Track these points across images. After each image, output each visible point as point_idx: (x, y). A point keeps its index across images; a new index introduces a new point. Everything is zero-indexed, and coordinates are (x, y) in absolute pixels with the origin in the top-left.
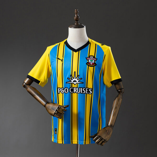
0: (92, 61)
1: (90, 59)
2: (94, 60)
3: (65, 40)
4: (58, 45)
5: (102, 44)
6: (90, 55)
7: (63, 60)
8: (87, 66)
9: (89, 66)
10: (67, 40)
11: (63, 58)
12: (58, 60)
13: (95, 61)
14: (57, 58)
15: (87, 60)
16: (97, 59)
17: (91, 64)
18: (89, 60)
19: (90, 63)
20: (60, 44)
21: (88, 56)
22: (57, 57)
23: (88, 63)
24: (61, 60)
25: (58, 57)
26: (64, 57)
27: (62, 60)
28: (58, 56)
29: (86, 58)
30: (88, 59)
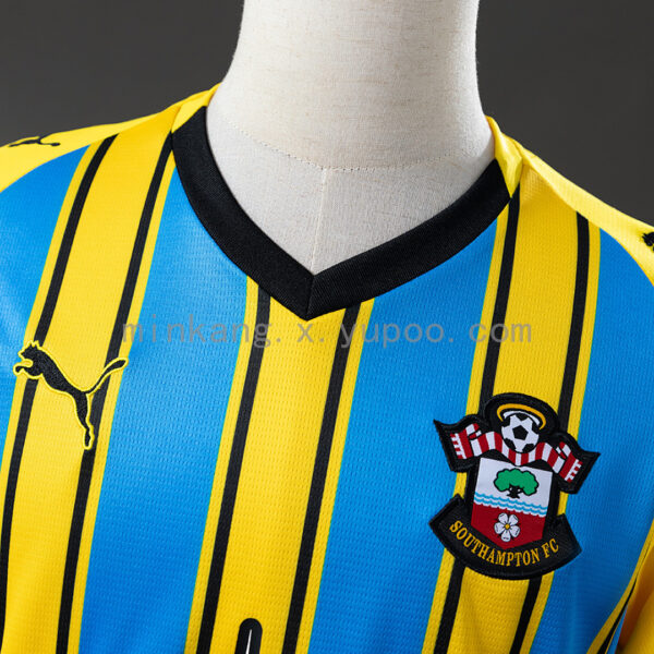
0: (514, 493)
1: (495, 455)
2: (547, 466)
3: (184, 111)
4: (80, 153)
5: (649, 229)
6: (498, 390)
7: (101, 395)
8: (448, 561)
9: (465, 560)
10: (202, 114)
11: (117, 376)
12: (31, 388)
13: (558, 485)
14: (30, 353)
15: (456, 464)
16: (588, 459)
17: (507, 529)
18: (488, 469)
19: (493, 514)
20: (108, 143)
21: (473, 406)
22: (29, 340)
23: (463, 507)
24: (79, 397)
25: (47, 348)
26: (124, 353)
27: (89, 407)
28: (42, 333)
29: (445, 432)
30: (467, 441)
